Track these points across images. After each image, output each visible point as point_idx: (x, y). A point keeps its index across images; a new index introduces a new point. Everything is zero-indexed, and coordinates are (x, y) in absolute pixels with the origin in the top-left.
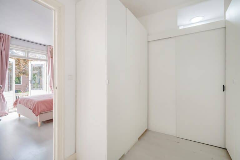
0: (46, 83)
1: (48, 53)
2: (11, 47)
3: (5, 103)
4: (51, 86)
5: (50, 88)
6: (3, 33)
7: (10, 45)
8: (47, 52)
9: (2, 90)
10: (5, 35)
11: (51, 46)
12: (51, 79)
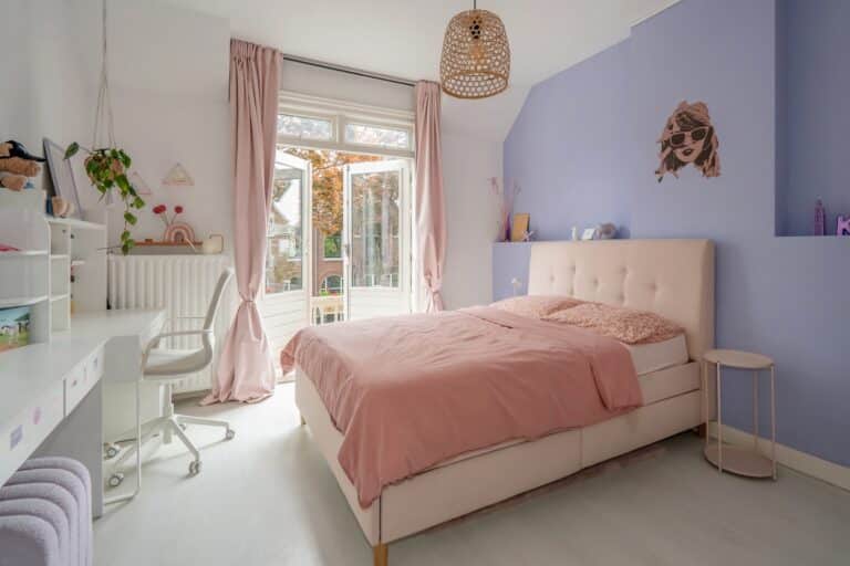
0: (408, 257)
1: (416, 121)
2: (284, 101)
3: (261, 347)
4: (428, 273)
5: (423, 280)
6: (257, 43)
7: (281, 95)
8: (410, 115)
9: (251, 286)
10: (264, 50)
11: (427, 82)
12: (428, 238)
